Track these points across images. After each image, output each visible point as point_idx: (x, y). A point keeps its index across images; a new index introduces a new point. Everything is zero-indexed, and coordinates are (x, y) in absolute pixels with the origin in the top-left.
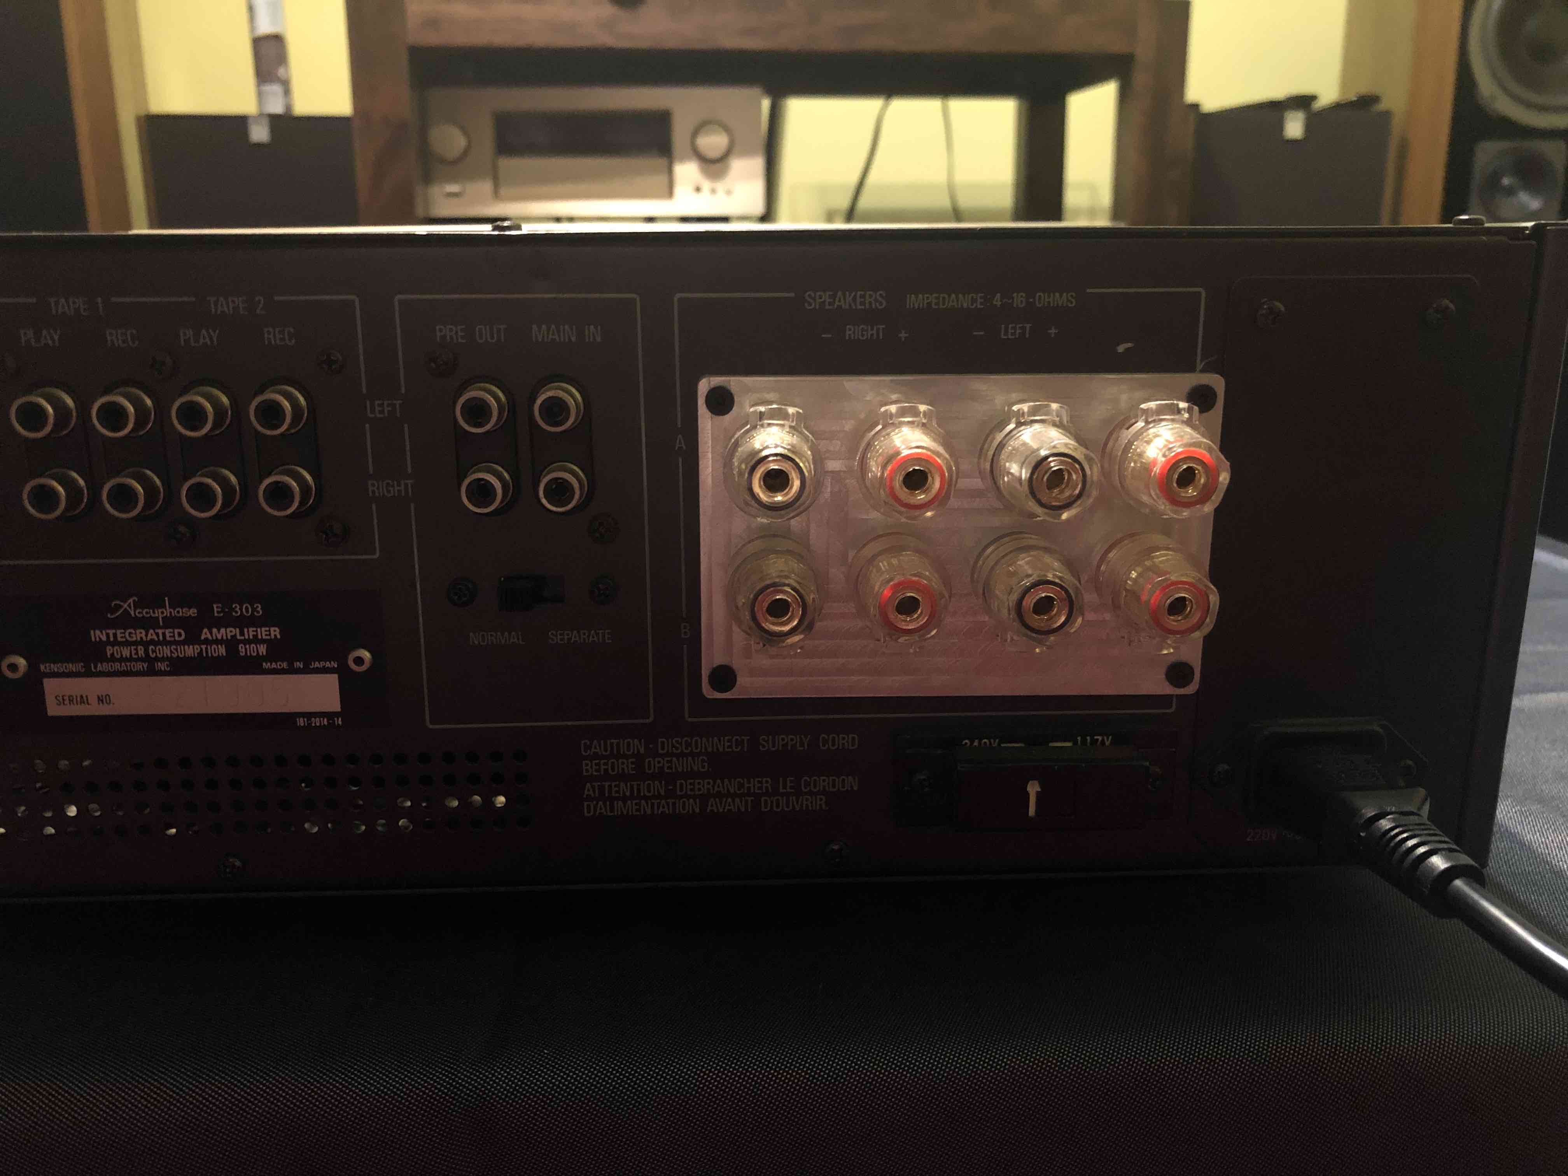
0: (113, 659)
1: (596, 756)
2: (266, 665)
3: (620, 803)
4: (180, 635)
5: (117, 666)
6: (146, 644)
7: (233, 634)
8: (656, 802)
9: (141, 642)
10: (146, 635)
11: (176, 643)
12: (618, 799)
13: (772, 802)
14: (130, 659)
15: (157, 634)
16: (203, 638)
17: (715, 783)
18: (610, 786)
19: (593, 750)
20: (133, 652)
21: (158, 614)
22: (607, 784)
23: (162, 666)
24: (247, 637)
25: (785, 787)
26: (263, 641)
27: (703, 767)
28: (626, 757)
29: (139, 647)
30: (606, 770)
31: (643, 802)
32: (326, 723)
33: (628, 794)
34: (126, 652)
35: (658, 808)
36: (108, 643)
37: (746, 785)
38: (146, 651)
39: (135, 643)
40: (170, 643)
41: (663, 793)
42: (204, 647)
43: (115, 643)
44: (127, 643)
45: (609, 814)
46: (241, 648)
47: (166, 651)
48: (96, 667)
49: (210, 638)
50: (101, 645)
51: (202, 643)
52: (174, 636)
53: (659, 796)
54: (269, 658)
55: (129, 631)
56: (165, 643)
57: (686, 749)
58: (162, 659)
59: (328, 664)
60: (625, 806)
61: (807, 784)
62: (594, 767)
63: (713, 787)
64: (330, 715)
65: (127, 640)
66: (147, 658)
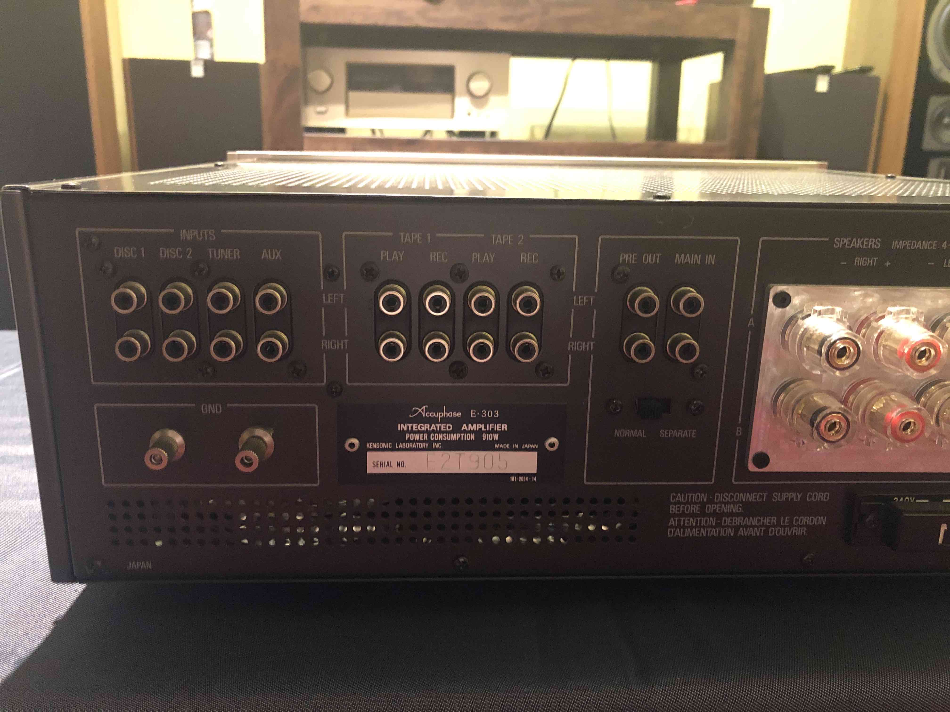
0: (409, 441)
1: (679, 503)
2: (497, 446)
3: (689, 529)
4: (449, 427)
5: (410, 445)
6: (429, 433)
7: (480, 427)
8: (709, 529)
9: (427, 432)
10: (430, 428)
11: (446, 432)
12: (687, 527)
13: (775, 531)
14: (419, 441)
15: (436, 427)
16: (462, 430)
17: (744, 519)
18: (684, 520)
19: (677, 499)
20: (421, 437)
21: (439, 415)
22: (682, 519)
23: (436, 445)
24: (488, 429)
25: (784, 522)
26: (497, 432)
27: (739, 510)
28: (696, 503)
29: (425, 434)
30: (683, 511)
31: (702, 530)
32: (527, 480)
33: (694, 524)
34: (417, 437)
35: (710, 533)
36: (408, 431)
37: (762, 521)
38: (429, 437)
39: (424, 432)
40: (443, 432)
41: (714, 524)
42: (462, 435)
43: (412, 431)
44: (419, 432)
45: (682, 536)
46: (484, 435)
47: (441, 437)
48: (398, 445)
49: (467, 430)
50: (404, 433)
51: (461, 432)
52: (446, 428)
53: (712, 526)
54: (499, 442)
55: (420, 425)
56: (440, 432)
57: (731, 499)
58: (437, 442)
59: (532, 446)
60: (691, 532)
61: (797, 520)
62: (676, 509)
63: (743, 521)
64: (530, 475)
65: (418, 430)
66: (429, 441)
